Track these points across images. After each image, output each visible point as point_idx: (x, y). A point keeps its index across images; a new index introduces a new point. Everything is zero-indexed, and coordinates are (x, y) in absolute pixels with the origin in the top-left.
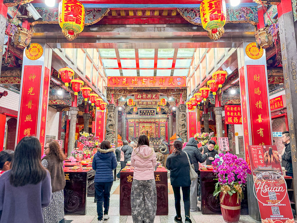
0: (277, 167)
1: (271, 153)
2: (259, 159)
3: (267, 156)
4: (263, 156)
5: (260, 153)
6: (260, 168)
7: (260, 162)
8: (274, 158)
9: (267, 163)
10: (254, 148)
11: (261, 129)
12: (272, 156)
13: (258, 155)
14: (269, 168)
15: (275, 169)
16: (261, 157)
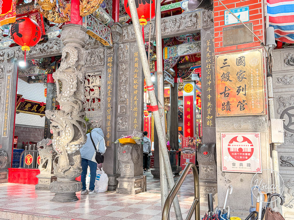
0: (193, 148)
1: (192, 141)
2: (186, 144)
3: (190, 142)
4: (188, 143)
5: (187, 141)
6: (185, 148)
7: (186, 145)
8: (193, 143)
9: (189, 146)
10: (185, 138)
11: (189, 129)
12: (192, 143)
13: (186, 142)
14: (190, 148)
15: (192, 149)
16: (187, 143)
